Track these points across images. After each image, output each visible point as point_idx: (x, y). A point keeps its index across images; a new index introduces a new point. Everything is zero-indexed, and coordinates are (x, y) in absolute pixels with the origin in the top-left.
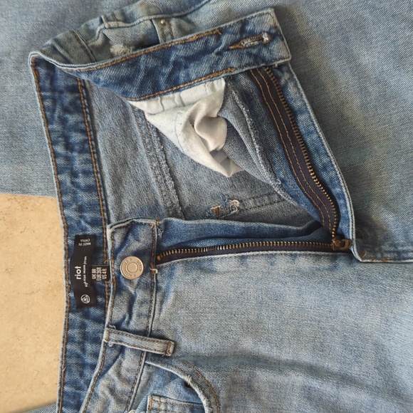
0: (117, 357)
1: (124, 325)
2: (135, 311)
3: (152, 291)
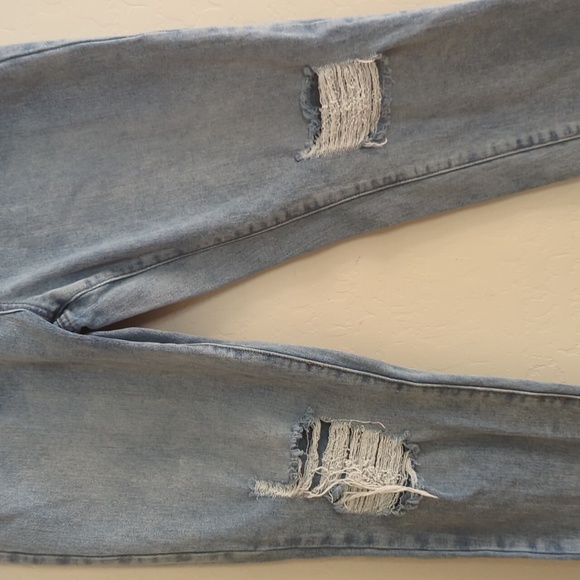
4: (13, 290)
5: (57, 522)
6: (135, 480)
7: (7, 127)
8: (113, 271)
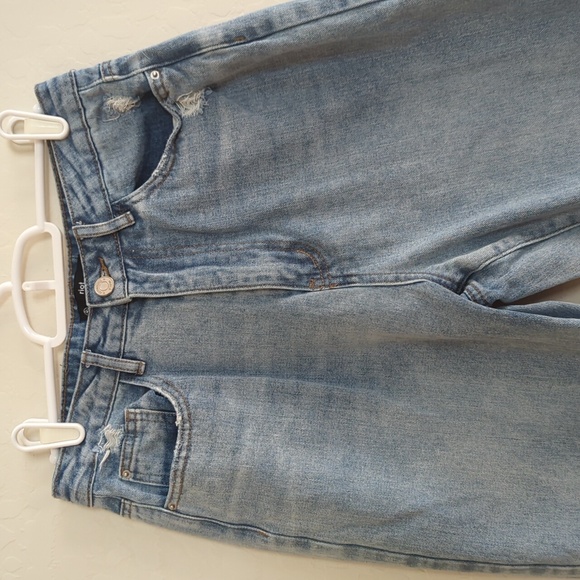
0: (94, 377)
1: (99, 347)
2: (109, 335)
3: (123, 317)
4: (410, 258)
5: (461, 523)
6: (544, 478)
7: (397, 72)
8: (522, 234)
